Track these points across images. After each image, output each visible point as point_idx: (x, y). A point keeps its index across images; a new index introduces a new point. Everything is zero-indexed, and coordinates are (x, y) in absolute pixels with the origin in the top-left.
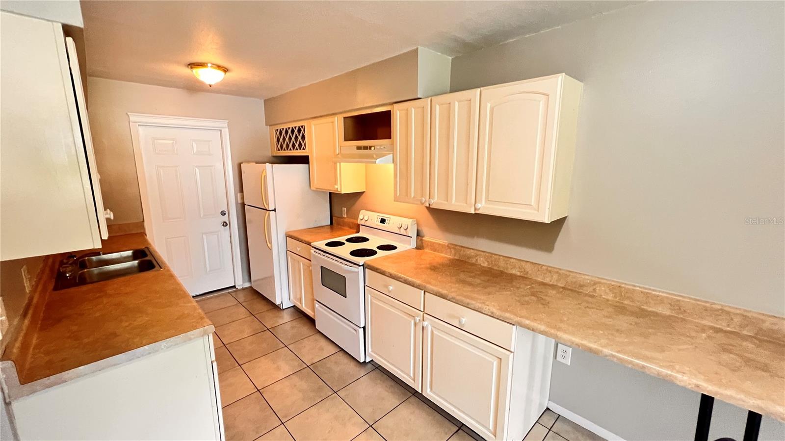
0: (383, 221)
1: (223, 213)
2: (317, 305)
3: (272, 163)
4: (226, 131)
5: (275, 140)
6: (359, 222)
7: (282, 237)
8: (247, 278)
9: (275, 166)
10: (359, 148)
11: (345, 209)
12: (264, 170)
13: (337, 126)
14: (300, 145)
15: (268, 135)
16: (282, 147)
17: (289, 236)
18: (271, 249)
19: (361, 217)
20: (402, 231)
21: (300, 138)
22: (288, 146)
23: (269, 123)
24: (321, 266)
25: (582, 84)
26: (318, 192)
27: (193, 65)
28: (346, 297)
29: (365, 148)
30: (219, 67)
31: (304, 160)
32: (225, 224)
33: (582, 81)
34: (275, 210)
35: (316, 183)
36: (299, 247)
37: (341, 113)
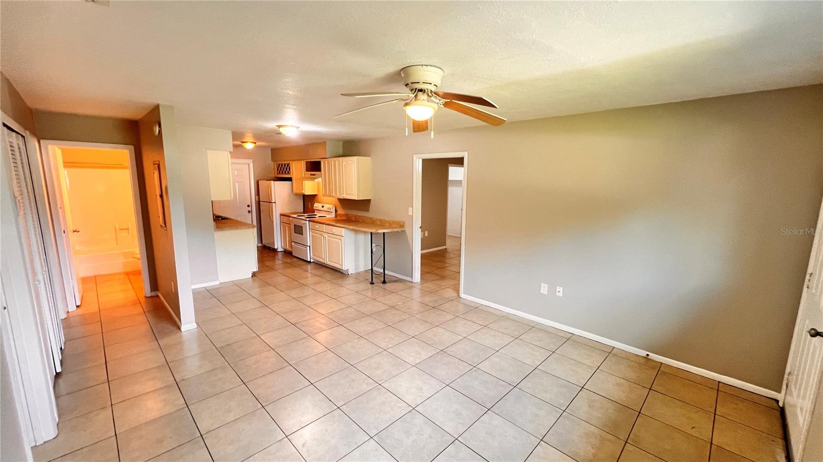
0: (323, 207)
1: (248, 206)
2: (293, 244)
3: (274, 181)
4: (251, 165)
5: (276, 169)
6: (314, 208)
7: (278, 216)
8: (260, 241)
9: (275, 182)
10: (311, 175)
11: (310, 204)
12: (270, 184)
13: (303, 165)
14: (288, 172)
15: (272, 166)
16: (280, 172)
17: (281, 215)
18: (273, 221)
19: (315, 205)
20: (329, 210)
21: (288, 169)
22: (282, 172)
23: (273, 160)
24: (295, 225)
25: (370, 158)
26: (297, 195)
27: (243, 142)
28: (302, 235)
29: (313, 175)
30: (253, 143)
31: (290, 179)
32: (249, 212)
33: (369, 156)
34: (275, 203)
35: (295, 191)
36: (286, 219)
37: (305, 159)
